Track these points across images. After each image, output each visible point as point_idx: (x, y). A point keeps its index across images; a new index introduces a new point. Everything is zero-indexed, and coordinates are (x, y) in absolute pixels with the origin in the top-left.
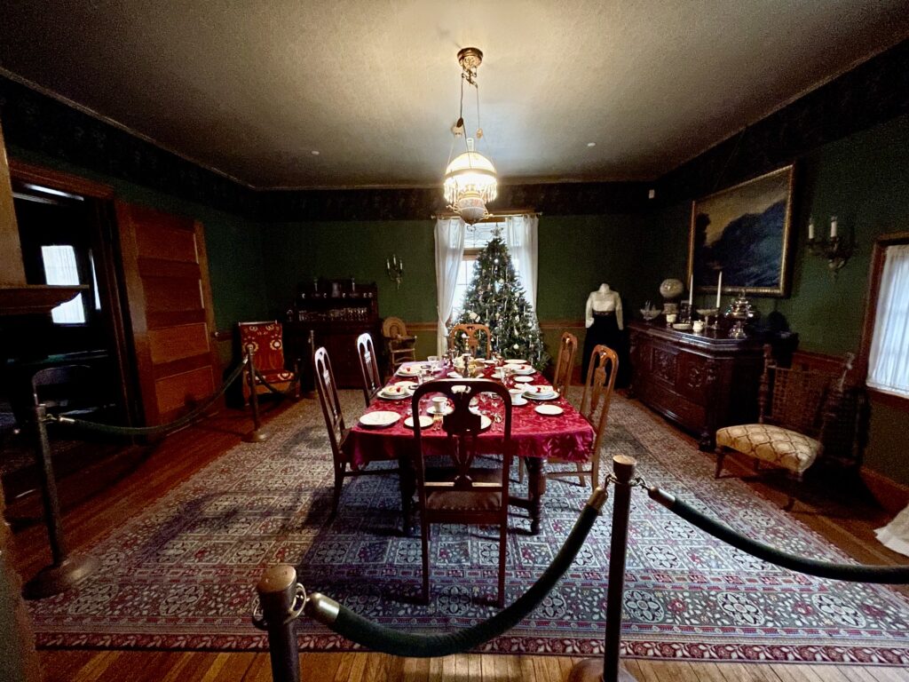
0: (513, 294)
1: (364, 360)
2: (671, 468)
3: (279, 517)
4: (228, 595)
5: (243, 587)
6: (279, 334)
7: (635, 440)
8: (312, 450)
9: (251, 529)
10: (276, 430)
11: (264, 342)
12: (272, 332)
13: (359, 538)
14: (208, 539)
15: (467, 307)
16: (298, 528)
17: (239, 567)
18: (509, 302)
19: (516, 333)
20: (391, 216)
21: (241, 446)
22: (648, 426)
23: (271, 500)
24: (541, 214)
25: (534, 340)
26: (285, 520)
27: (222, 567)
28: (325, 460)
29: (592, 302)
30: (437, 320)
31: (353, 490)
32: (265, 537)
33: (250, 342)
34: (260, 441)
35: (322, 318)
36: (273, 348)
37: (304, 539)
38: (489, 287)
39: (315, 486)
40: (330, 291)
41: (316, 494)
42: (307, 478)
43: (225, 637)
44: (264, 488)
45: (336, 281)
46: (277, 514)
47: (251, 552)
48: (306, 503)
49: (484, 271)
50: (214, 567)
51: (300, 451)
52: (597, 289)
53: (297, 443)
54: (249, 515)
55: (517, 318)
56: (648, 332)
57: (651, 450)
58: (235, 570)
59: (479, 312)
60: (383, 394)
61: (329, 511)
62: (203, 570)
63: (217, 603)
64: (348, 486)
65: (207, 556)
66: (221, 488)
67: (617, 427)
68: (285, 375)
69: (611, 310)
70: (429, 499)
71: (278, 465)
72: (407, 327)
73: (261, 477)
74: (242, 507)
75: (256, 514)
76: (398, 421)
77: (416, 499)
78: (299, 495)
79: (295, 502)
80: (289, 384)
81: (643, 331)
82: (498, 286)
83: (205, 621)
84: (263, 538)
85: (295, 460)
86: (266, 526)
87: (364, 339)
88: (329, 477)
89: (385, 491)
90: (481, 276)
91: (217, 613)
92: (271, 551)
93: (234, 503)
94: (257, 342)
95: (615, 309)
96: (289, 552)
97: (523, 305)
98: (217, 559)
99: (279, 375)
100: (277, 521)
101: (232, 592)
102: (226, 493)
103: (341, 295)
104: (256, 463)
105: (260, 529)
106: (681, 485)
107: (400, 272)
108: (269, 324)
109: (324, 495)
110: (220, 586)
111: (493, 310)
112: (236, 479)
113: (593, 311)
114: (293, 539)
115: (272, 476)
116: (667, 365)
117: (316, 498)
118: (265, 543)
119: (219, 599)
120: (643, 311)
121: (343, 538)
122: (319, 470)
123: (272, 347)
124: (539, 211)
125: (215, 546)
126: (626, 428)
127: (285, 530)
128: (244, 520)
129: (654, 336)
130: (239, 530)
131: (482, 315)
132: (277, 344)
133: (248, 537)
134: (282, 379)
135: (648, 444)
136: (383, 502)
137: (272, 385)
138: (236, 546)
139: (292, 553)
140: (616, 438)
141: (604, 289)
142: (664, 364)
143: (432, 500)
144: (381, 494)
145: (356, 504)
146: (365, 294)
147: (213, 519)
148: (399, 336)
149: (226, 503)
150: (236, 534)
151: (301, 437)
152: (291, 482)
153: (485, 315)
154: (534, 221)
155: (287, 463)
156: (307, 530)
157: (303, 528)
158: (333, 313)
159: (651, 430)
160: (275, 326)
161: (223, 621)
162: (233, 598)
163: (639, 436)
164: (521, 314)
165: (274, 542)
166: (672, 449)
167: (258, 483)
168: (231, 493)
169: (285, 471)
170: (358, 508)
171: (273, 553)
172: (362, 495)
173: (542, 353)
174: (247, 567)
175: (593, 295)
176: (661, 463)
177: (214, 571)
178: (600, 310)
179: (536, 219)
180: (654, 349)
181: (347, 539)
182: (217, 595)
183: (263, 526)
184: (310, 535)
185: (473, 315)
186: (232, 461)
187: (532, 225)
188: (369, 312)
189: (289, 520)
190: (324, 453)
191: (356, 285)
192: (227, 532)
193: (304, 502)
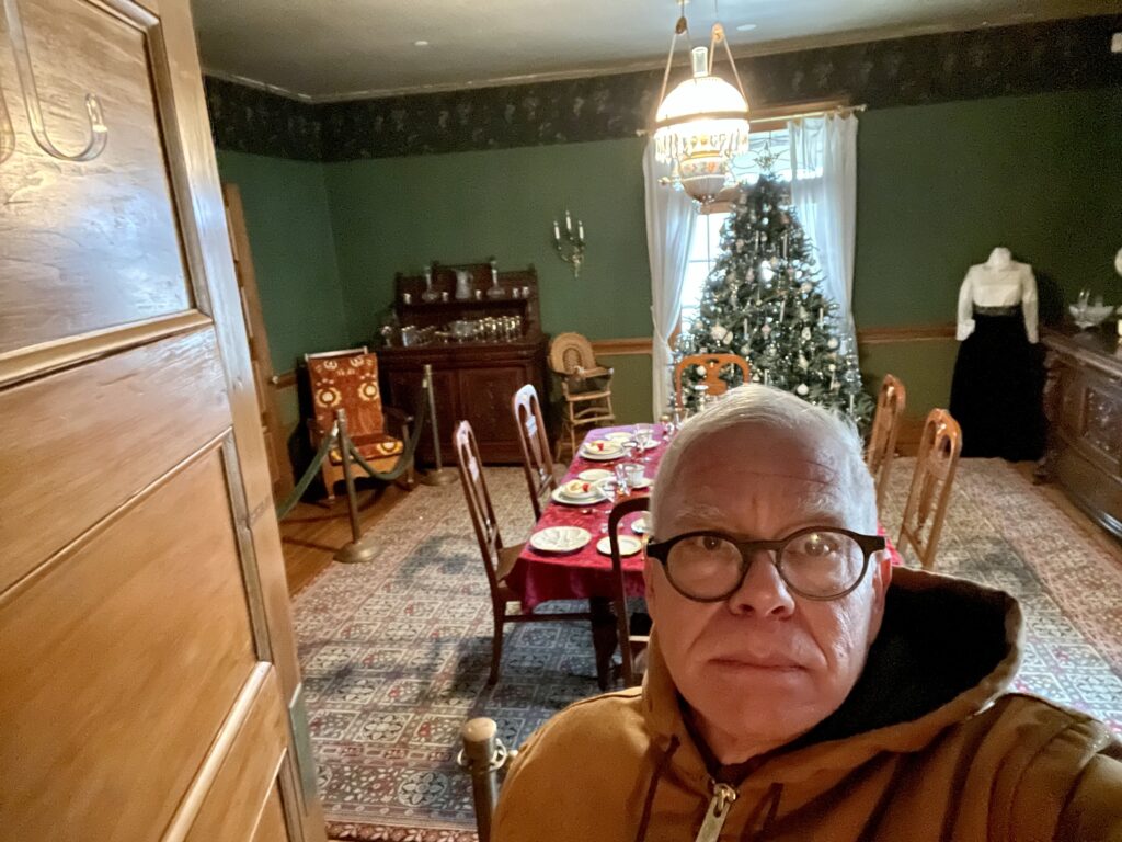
0: (798, 285)
1: (526, 433)
2: (1081, 621)
3: (413, 679)
4: (364, 779)
5: (382, 770)
6: (372, 373)
7: (1027, 567)
8: (447, 576)
9: (375, 697)
10: (385, 543)
11: (348, 385)
12: (362, 370)
13: (534, 714)
14: (320, 708)
15: (706, 314)
16: (443, 697)
17: (371, 745)
18: (790, 304)
19: (803, 362)
20: (558, 136)
21: (334, 569)
22: (1061, 542)
23: (396, 655)
24: (862, 108)
25: (840, 373)
26: (423, 683)
27: (347, 744)
28: (470, 593)
29: (972, 287)
30: (651, 334)
31: (519, 643)
32: (398, 707)
33: (326, 388)
34: (362, 561)
35: (442, 338)
36: (365, 399)
37: (454, 712)
38: (750, 275)
39: (459, 634)
40: (452, 286)
41: (463, 646)
42: (446, 622)
43: (374, 826)
44: (383, 637)
45: (463, 268)
46: (409, 675)
47: (383, 727)
48: (450, 661)
49: (740, 243)
50: (337, 743)
51: (428, 578)
52: (982, 259)
53: (421, 565)
54: (370, 675)
55: (806, 334)
56: (1078, 356)
57: (1051, 586)
58: (367, 749)
59: (730, 326)
60: (561, 495)
61: (487, 674)
62: (325, 747)
63: (353, 788)
64: (511, 636)
65: (325, 729)
66: (321, 635)
67: (997, 542)
68: (389, 445)
69: (1012, 303)
70: (637, 660)
71: (398, 599)
72: (595, 347)
73: (375, 620)
74: (357, 663)
75: (378, 675)
76: (589, 544)
77: (618, 659)
78: (437, 648)
79: (433, 659)
80: (394, 460)
81: (1071, 352)
82: (767, 271)
83: (343, 807)
84: (395, 709)
85: (422, 593)
86: (396, 691)
87: (525, 394)
88: (479, 621)
89: (570, 647)
90: (735, 253)
91: (356, 799)
92: (408, 727)
93: (343, 657)
94: (339, 389)
95: (1021, 302)
96: (436, 729)
97: (816, 306)
98: (339, 734)
99: (379, 447)
100: (411, 685)
101: (368, 776)
102: (328, 642)
103: (473, 293)
104: (364, 597)
105: (389, 695)
106: (1091, 650)
107: (580, 244)
108: (353, 356)
109: (476, 648)
110: (352, 767)
111: (757, 319)
112: (339, 622)
113: (975, 306)
114: (439, 711)
115: (392, 619)
116: (1110, 424)
117: (464, 653)
118: (400, 715)
119: (354, 783)
120: (1074, 310)
121: (511, 713)
122: (462, 610)
123: (361, 395)
124: (859, 104)
125: (332, 717)
126: (1014, 544)
127: (425, 699)
128: (363, 682)
129: (1089, 366)
130: (359, 696)
131: (737, 329)
132: (371, 391)
133: (375, 707)
134: (384, 453)
135: (1049, 575)
136: (566, 664)
137: (369, 464)
138: (360, 718)
139: (440, 730)
140: (990, 565)
141: (999, 257)
142: (1105, 420)
143: (641, 661)
144: (562, 651)
145: (526, 664)
146: (515, 291)
147: (320, 679)
148: (582, 371)
149: (333, 658)
150: (357, 702)
151: (426, 553)
152: (421, 627)
153: (742, 328)
154: (847, 125)
155: (411, 597)
156: (456, 701)
157: (451, 696)
158: (461, 328)
159: (1065, 549)
160: (365, 358)
161: (366, 808)
162: (372, 783)
163: (1037, 561)
164: (813, 325)
165: (412, 715)
166: (1096, 586)
167: (374, 628)
168: (337, 643)
169: (410, 609)
170: (529, 671)
171: (414, 728)
172: (533, 650)
173: (857, 398)
174: (381, 746)
175: (975, 274)
176: (1064, 613)
177: (339, 749)
178: (987, 304)
179: (853, 121)
180: (1088, 391)
181: (516, 715)
182: (349, 778)
183: (393, 691)
184: (461, 707)
185: (719, 332)
186: (327, 594)
187: (844, 134)
188: (525, 325)
189: (428, 684)
190: (467, 583)
191: (498, 274)
192: (344, 698)
193: (446, 658)
